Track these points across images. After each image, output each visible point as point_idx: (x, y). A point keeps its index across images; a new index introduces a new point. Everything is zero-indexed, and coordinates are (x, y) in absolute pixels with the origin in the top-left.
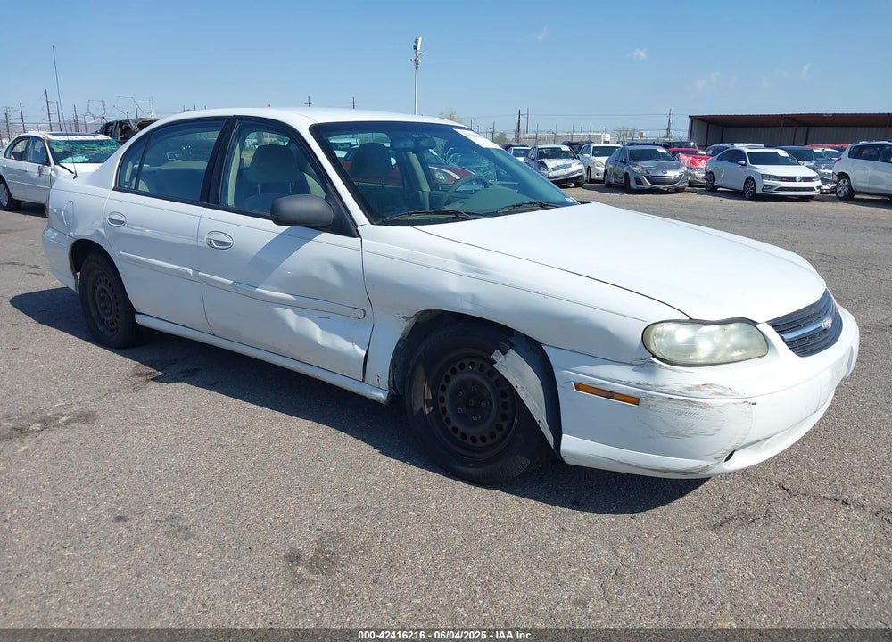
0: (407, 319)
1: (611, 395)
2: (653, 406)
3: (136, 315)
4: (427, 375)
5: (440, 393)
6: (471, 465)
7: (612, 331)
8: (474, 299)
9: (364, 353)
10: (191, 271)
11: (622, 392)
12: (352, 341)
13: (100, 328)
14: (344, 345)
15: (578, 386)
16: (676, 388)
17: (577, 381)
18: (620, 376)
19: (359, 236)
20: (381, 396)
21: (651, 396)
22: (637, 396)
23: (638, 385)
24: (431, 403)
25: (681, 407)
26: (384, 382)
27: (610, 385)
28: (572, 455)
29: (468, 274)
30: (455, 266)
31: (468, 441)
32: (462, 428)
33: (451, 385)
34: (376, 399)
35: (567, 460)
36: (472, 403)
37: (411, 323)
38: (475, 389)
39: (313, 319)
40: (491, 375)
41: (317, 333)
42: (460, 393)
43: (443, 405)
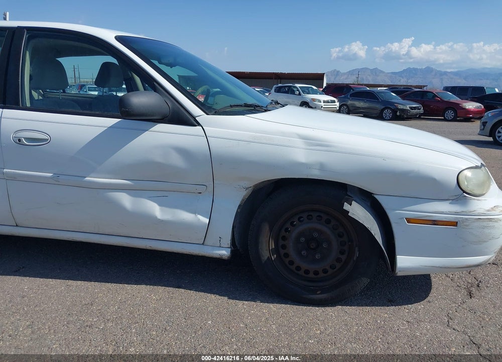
0: (247, 189)
1: (435, 222)
2: (467, 226)
4: (271, 230)
5: (281, 242)
6: (318, 292)
8: (322, 167)
9: (207, 221)
11: (445, 220)
12: (194, 212)
14: (186, 216)
15: (409, 220)
16: (482, 211)
17: (407, 217)
18: (442, 209)
19: (199, 124)
20: (225, 253)
21: (466, 219)
22: (456, 221)
23: (456, 213)
24: (276, 251)
25: (485, 224)
26: (227, 240)
27: (436, 216)
28: (404, 269)
29: (311, 147)
30: (299, 143)
31: (311, 275)
32: (304, 266)
33: (294, 234)
34: (218, 256)
35: (399, 274)
36: (313, 245)
37: (249, 191)
38: (316, 235)
39: (150, 198)
40: (328, 222)
41: (156, 210)
42: (303, 239)
43: (285, 251)
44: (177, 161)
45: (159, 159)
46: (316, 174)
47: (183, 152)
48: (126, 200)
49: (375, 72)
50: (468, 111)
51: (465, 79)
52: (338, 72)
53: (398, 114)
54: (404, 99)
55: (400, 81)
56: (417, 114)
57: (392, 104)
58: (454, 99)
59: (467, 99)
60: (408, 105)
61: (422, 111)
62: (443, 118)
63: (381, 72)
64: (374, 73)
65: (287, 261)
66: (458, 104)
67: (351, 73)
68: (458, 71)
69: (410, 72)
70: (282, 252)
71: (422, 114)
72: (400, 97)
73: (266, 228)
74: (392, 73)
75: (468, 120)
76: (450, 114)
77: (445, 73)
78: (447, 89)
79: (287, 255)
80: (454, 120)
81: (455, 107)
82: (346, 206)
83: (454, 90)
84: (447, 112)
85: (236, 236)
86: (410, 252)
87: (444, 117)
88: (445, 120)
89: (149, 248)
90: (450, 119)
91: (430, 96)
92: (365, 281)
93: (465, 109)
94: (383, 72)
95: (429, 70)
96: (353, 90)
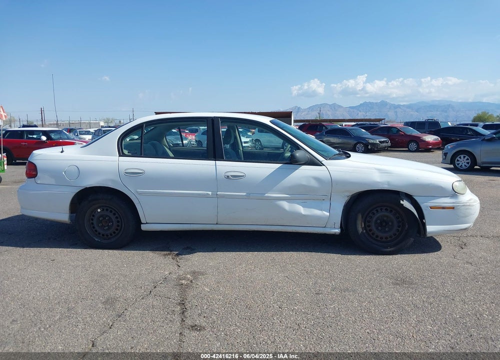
0: (348, 196)
1: (444, 208)
2: (459, 208)
3: (142, 225)
4: (362, 217)
5: (367, 224)
7: (443, 186)
9: (328, 214)
10: (210, 193)
11: (448, 206)
12: (321, 210)
13: (96, 240)
14: (317, 212)
15: (431, 208)
16: (465, 201)
17: (430, 206)
18: (446, 201)
19: (324, 165)
20: (337, 231)
21: (458, 205)
22: (453, 206)
23: (453, 203)
24: (365, 228)
25: (467, 207)
26: (339, 225)
27: (444, 205)
31: (384, 240)
32: (380, 234)
33: (374, 219)
34: (334, 233)
35: (428, 235)
36: (384, 224)
37: (349, 198)
38: (385, 219)
39: (298, 204)
40: (391, 211)
41: (302, 210)
42: (379, 221)
43: (370, 228)
44: (314, 183)
45: (304, 183)
46: (386, 187)
47: (317, 179)
48: (286, 205)
49: (334, 107)
50: (428, 143)
51: (417, 111)
52: (299, 108)
53: (369, 147)
54: (373, 135)
55: (358, 114)
56: (386, 147)
57: (364, 139)
58: (415, 133)
59: (425, 133)
60: (377, 140)
61: (389, 144)
62: (407, 149)
63: (340, 106)
64: (333, 109)
65: (371, 233)
66: (419, 138)
67: (311, 108)
68: (411, 104)
69: (366, 106)
70: (368, 229)
71: (390, 147)
72: (369, 132)
73: (360, 216)
74: (350, 107)
75: (428, 150)
76: (413, 146)
77: (399, 106)
78: (407, 124)
79: (370, 230)
80: (417, 151)
81: (417, 140)
82: (402, 202)
83: (413, 124)
84: (410, 144)
85: (342, 223)
86: (433, 223)
87: (409, 148)
88: (409, 151)
89: (295, 231)
90: (413, 150)
91: (394, 131)
92: (412, 240)
93: (425, 141)
94: (342, 107)
95: (383, 104)
96: (326, 128)
